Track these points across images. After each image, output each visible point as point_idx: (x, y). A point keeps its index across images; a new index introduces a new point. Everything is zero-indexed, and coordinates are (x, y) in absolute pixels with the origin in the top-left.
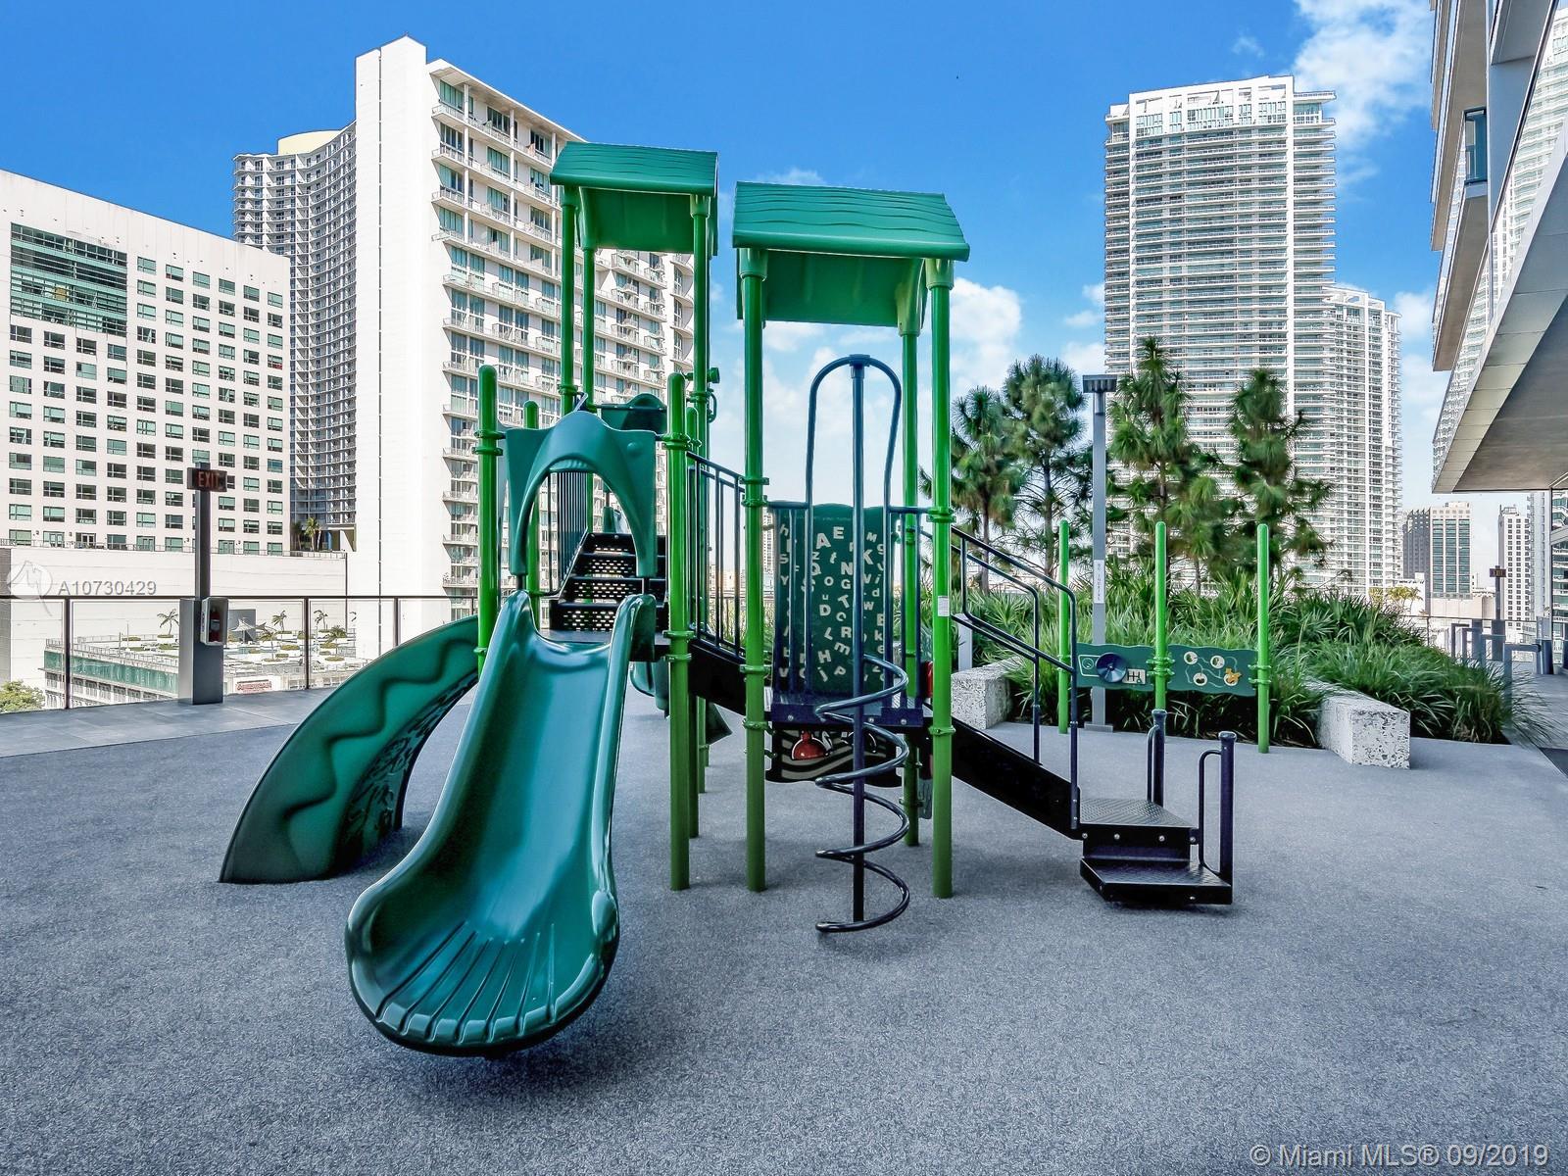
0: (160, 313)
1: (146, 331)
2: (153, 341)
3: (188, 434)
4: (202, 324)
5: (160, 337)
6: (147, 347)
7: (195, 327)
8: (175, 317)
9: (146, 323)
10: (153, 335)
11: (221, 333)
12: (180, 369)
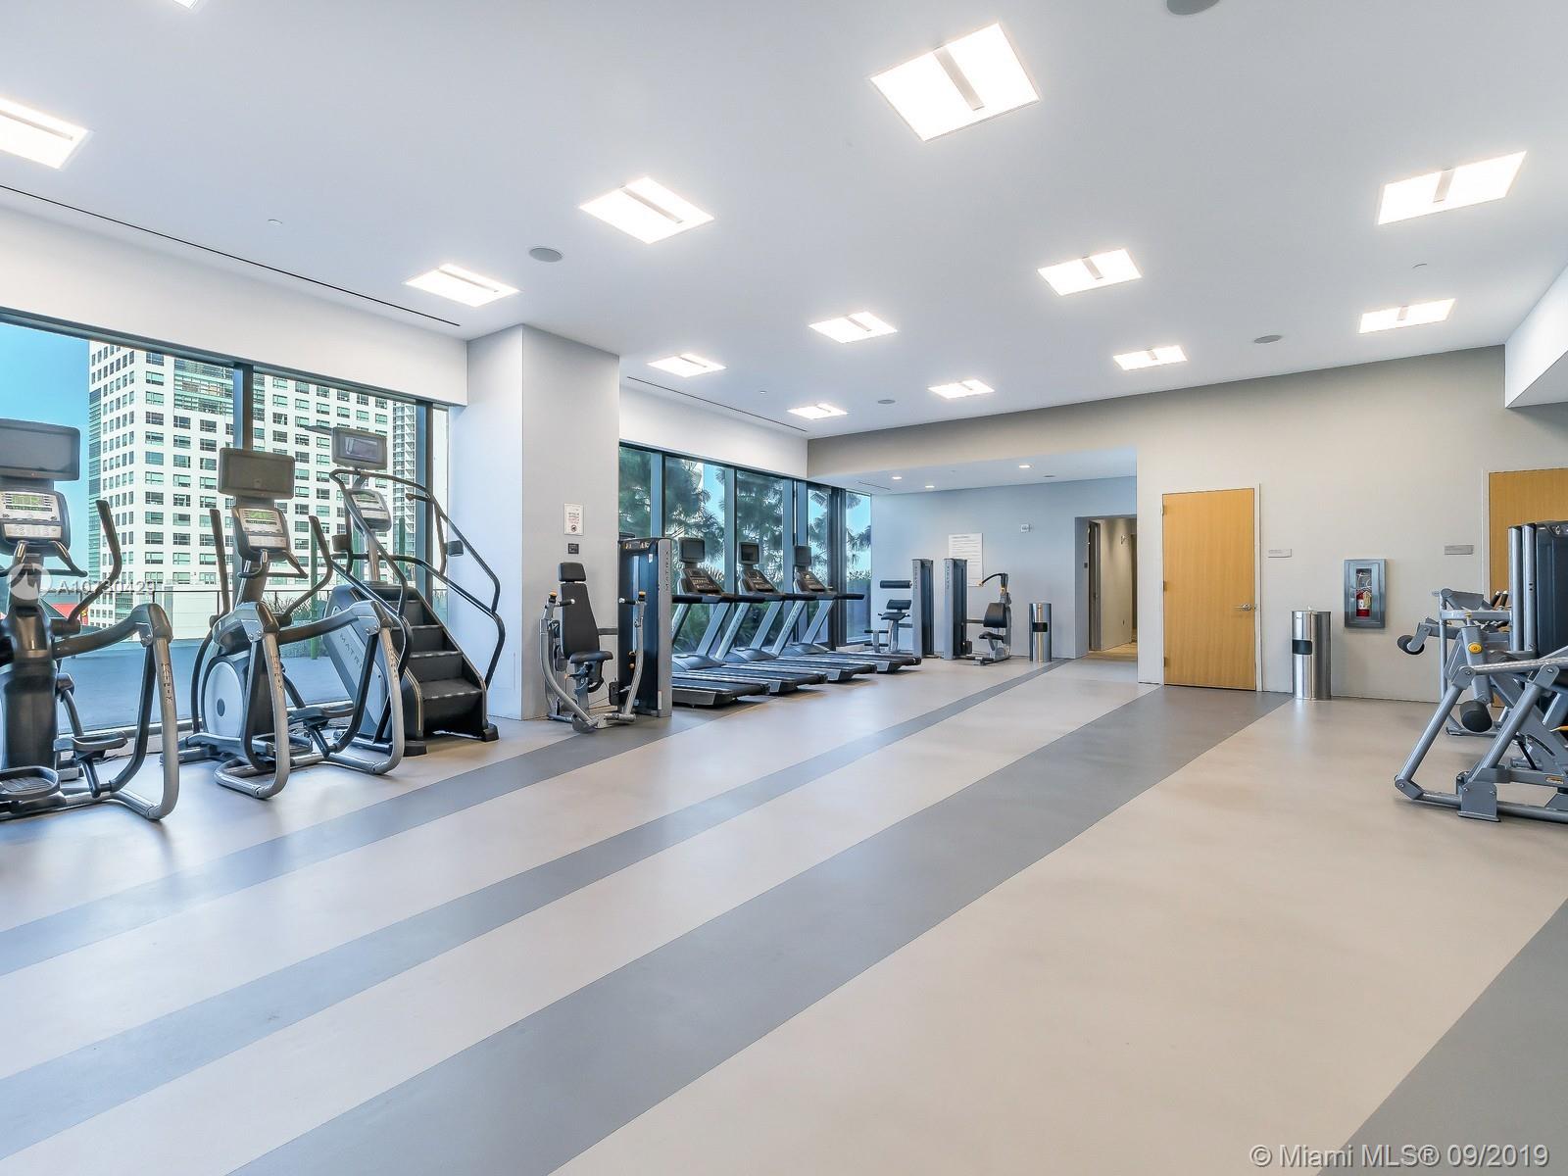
0: (291, 401)
1: (280, 416)
2: (286, 423)
3: (313, 493)
4: (324, 408)
5: (291, 420)
6: (280, 428)
7: (318, 411)
8: (303, 404)
9: (280, 410)
10: (286, 419)
11: (338, 415)
12: (307, 444)
